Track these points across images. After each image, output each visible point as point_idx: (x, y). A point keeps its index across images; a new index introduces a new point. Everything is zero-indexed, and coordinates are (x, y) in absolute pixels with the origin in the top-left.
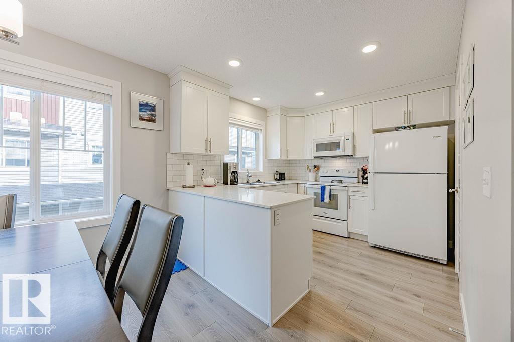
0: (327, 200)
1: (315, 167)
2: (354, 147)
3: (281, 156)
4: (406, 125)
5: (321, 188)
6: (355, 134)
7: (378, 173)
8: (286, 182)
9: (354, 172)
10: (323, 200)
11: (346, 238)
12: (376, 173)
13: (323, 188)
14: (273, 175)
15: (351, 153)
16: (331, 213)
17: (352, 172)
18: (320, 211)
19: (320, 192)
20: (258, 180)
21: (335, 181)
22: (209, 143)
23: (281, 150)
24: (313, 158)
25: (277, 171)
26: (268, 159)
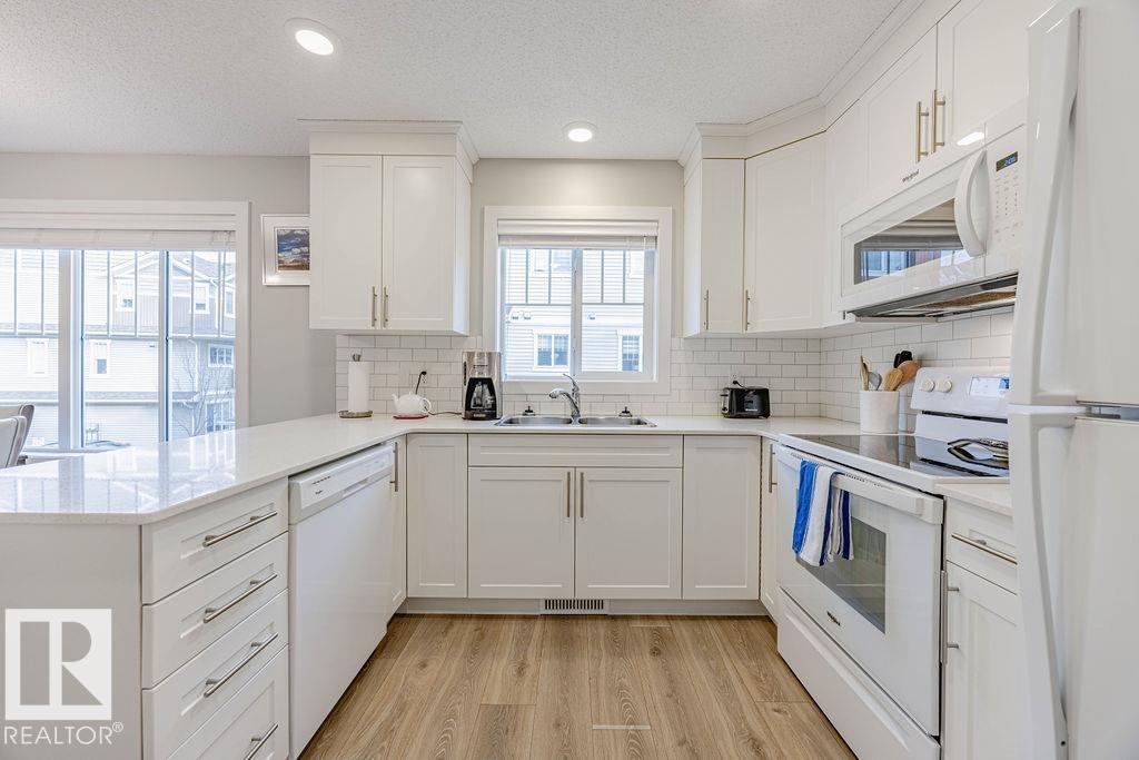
3: (706, 324)
8: (771, 427)
10: (798, 544)
20: (626, 412)
21: (973, 445)
22: (380, 301)
23: (707, 299)
24: (851, 318)
25: (735, 382)
26: (685, 339)
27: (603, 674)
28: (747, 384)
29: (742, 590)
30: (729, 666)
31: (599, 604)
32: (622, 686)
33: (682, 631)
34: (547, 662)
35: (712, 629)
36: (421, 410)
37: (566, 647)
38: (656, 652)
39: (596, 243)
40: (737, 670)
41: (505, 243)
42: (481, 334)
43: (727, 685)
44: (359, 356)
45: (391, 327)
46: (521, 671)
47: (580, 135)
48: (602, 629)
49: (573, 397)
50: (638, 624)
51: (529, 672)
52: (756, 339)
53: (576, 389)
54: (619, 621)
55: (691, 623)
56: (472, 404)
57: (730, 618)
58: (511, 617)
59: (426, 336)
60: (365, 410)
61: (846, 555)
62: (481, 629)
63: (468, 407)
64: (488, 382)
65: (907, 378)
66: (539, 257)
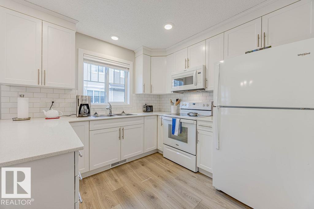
0: (177, 133)
1: (177, 100)
2: (205, 81)
3: (144, 91)
4: (259, 48)
5: (173, 120)
6: (207, 67)
7: (224, 107)
8: (154, 113)
9: (208, 105)
10: (173, 133)
11: (194, 172)
12: (221, 107)
13: (174, 121)
14: (142, 107)
15: (202, 87)
16: (181, 145)
17: (206, 105)
18: (173, 142)
19: (172, 124)
20: (123, 112)
21: (191, 114)
22: (42, 75)
23: (144, 86)
24: (172, 92)
25: (146, 104)
26: (136, 94)
27: (136, 173)
28: (148, 105)
29: (154, 148)
30: (157, 162)
31: (125, 160)
32: (141, 173)
33: (144, 160)
34: (121, 177)
35: (150, 157)
36: (57, 115)
37: (123, 172)
38: (143, 165)
39: (112, 67)
40: (158, 162)
41: (85, 61)
42: (78, 90)
43: (159, 165)
44: (24, 95)
45: (46, 85)
46: (116, 181)
47: (115, 38)
48: (128, 165)
49: (110, 109)
50: (135, 162)
51: (119, 180)
52: (154, 95)
53: (111, 107)
54: (131, 163)
55: (146, 158)
56: (81, 112)
57: (151, 154)
58: (102, 172)
59: (53, 89)
60: (27, 117)
61: (181, 133)
62: (95, 178)
63: (79, 113)
64: (87, 105)
65: (179, 103)
66: (94, 67)
